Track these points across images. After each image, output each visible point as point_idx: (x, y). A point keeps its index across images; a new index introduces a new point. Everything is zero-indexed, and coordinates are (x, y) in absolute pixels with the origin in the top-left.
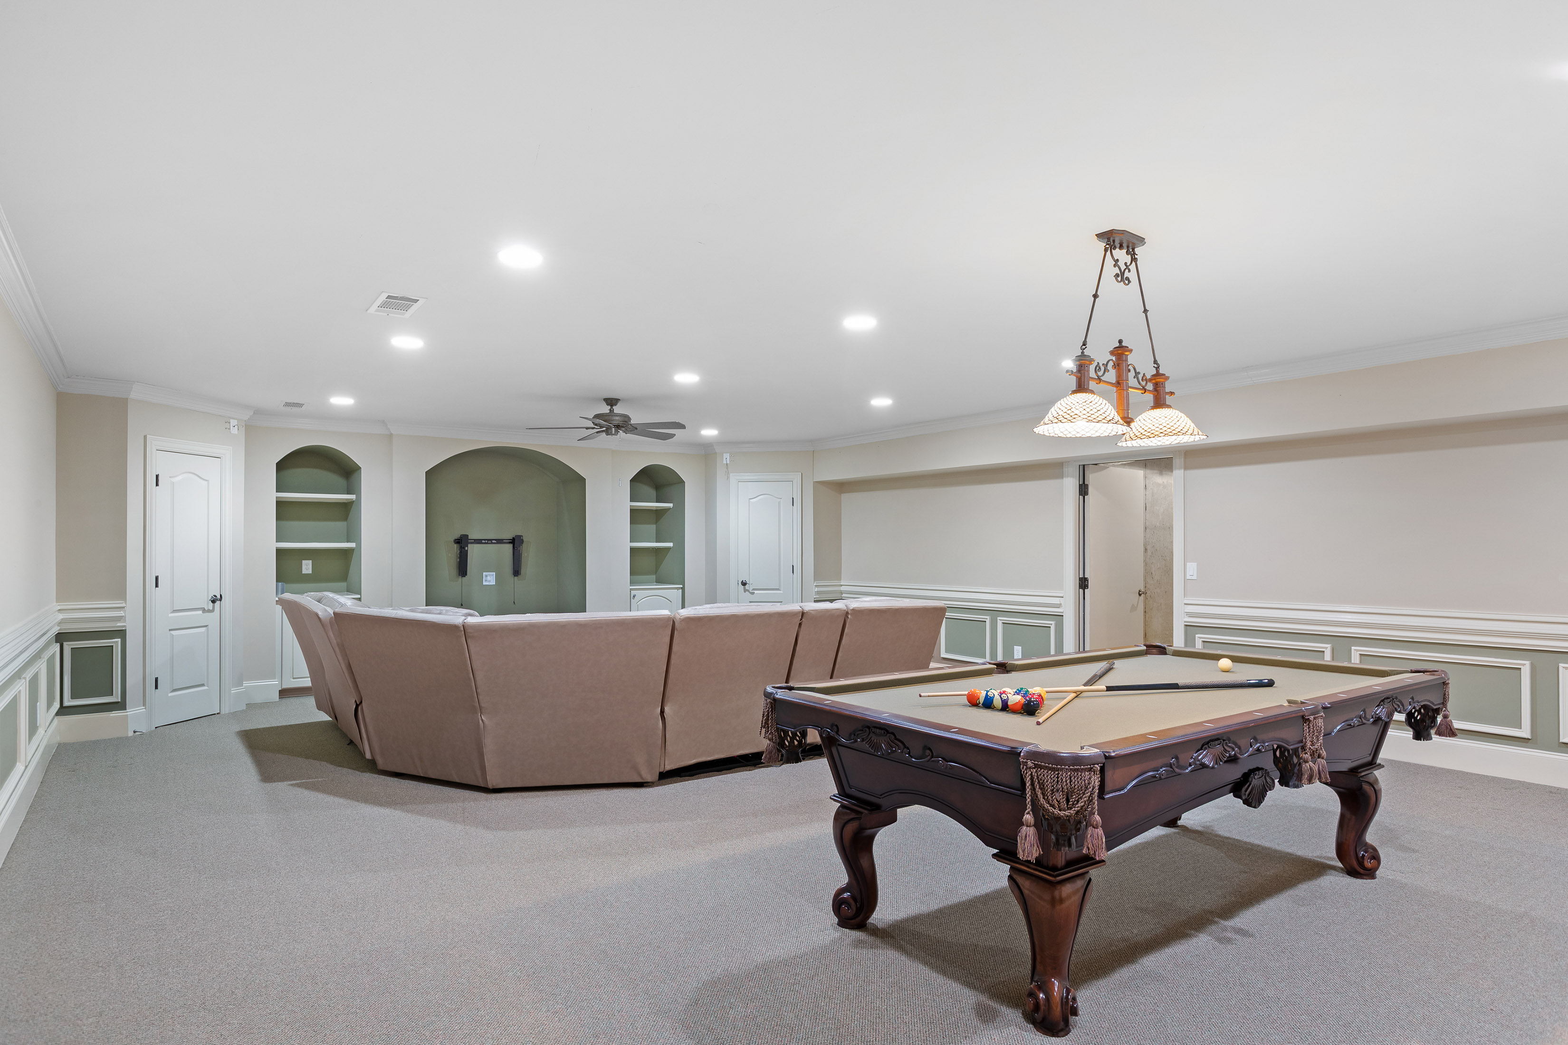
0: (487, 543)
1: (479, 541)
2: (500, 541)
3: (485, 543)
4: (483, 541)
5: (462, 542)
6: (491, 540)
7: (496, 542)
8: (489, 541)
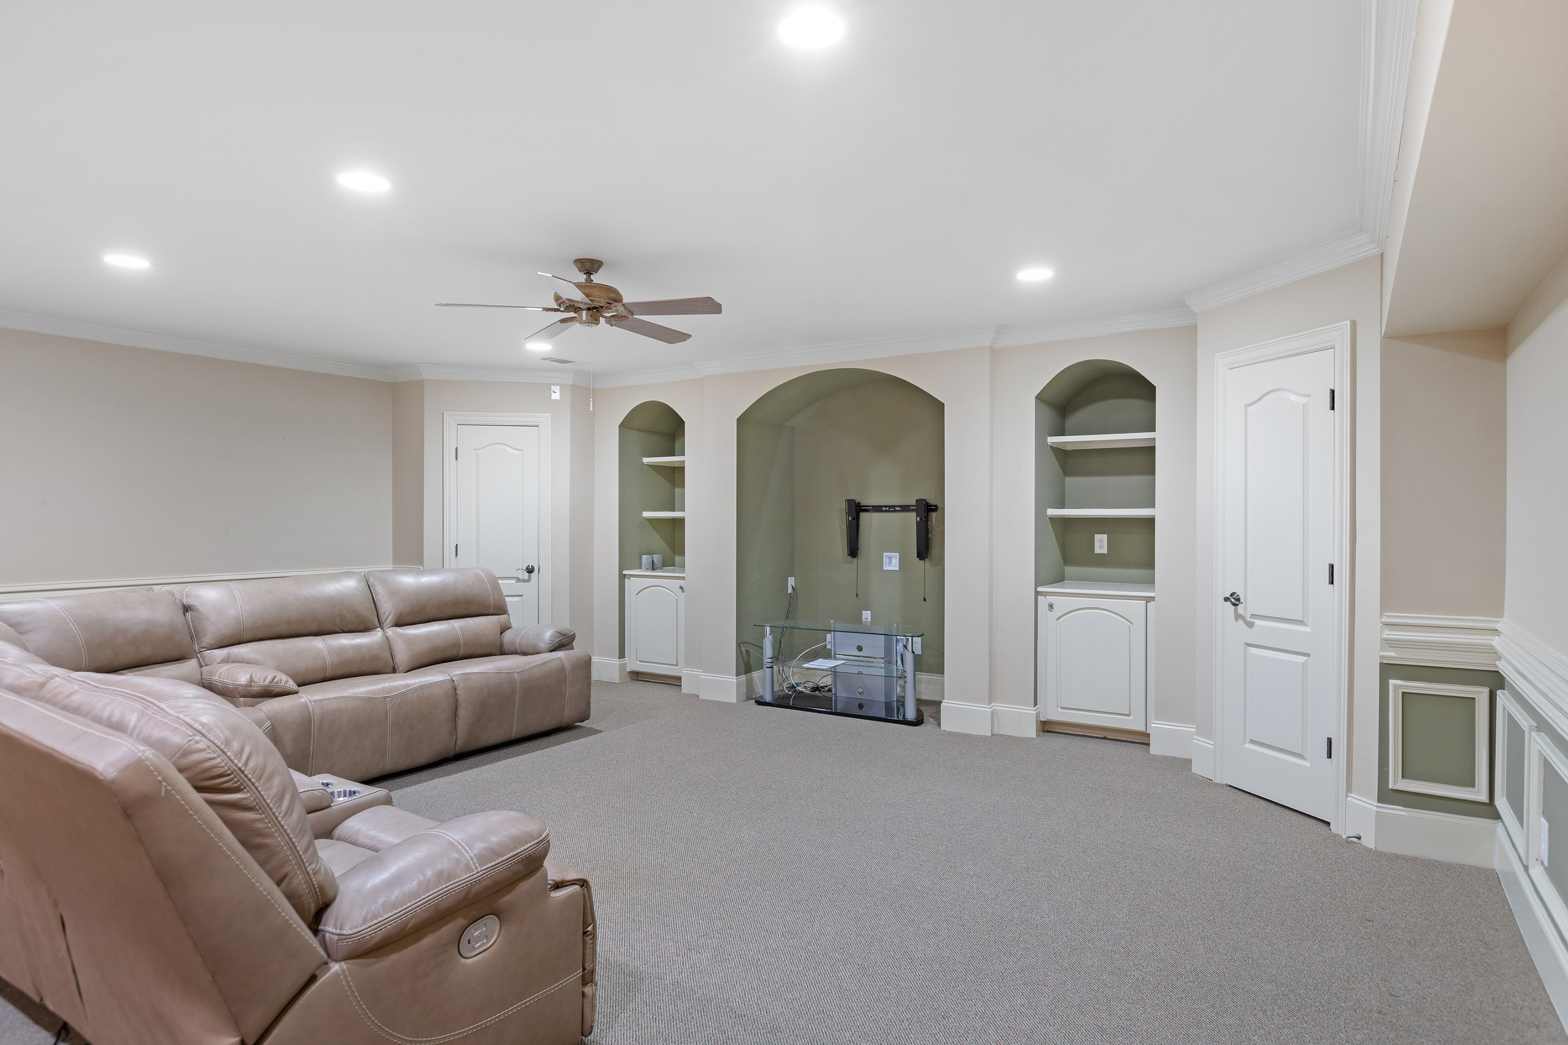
0: (889, 511)
1: (878, 509)
2: (905, 508)
3: (886, 511)
4: (884, 509)
5: (856, 510)
6: (894, 507)
7: (900, 509)
8: (891, 509)
